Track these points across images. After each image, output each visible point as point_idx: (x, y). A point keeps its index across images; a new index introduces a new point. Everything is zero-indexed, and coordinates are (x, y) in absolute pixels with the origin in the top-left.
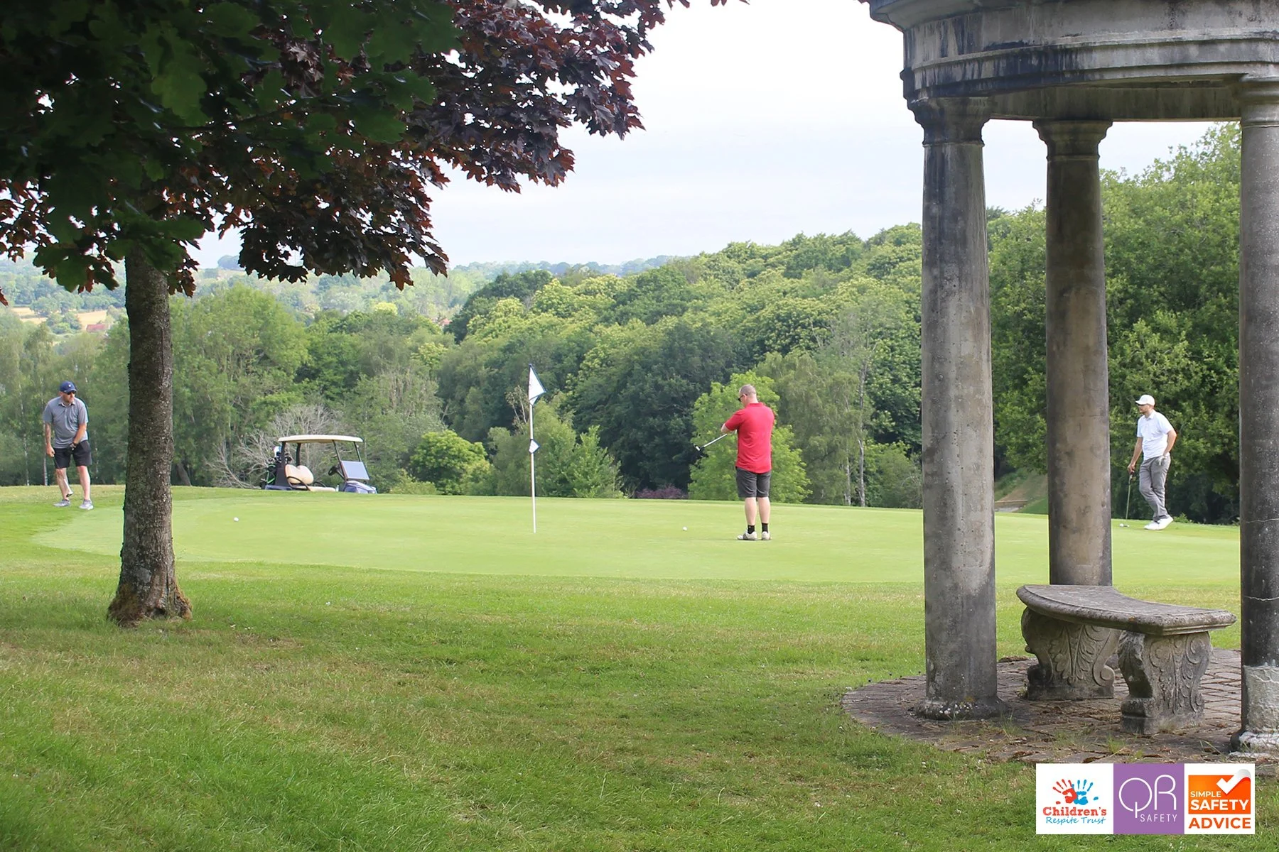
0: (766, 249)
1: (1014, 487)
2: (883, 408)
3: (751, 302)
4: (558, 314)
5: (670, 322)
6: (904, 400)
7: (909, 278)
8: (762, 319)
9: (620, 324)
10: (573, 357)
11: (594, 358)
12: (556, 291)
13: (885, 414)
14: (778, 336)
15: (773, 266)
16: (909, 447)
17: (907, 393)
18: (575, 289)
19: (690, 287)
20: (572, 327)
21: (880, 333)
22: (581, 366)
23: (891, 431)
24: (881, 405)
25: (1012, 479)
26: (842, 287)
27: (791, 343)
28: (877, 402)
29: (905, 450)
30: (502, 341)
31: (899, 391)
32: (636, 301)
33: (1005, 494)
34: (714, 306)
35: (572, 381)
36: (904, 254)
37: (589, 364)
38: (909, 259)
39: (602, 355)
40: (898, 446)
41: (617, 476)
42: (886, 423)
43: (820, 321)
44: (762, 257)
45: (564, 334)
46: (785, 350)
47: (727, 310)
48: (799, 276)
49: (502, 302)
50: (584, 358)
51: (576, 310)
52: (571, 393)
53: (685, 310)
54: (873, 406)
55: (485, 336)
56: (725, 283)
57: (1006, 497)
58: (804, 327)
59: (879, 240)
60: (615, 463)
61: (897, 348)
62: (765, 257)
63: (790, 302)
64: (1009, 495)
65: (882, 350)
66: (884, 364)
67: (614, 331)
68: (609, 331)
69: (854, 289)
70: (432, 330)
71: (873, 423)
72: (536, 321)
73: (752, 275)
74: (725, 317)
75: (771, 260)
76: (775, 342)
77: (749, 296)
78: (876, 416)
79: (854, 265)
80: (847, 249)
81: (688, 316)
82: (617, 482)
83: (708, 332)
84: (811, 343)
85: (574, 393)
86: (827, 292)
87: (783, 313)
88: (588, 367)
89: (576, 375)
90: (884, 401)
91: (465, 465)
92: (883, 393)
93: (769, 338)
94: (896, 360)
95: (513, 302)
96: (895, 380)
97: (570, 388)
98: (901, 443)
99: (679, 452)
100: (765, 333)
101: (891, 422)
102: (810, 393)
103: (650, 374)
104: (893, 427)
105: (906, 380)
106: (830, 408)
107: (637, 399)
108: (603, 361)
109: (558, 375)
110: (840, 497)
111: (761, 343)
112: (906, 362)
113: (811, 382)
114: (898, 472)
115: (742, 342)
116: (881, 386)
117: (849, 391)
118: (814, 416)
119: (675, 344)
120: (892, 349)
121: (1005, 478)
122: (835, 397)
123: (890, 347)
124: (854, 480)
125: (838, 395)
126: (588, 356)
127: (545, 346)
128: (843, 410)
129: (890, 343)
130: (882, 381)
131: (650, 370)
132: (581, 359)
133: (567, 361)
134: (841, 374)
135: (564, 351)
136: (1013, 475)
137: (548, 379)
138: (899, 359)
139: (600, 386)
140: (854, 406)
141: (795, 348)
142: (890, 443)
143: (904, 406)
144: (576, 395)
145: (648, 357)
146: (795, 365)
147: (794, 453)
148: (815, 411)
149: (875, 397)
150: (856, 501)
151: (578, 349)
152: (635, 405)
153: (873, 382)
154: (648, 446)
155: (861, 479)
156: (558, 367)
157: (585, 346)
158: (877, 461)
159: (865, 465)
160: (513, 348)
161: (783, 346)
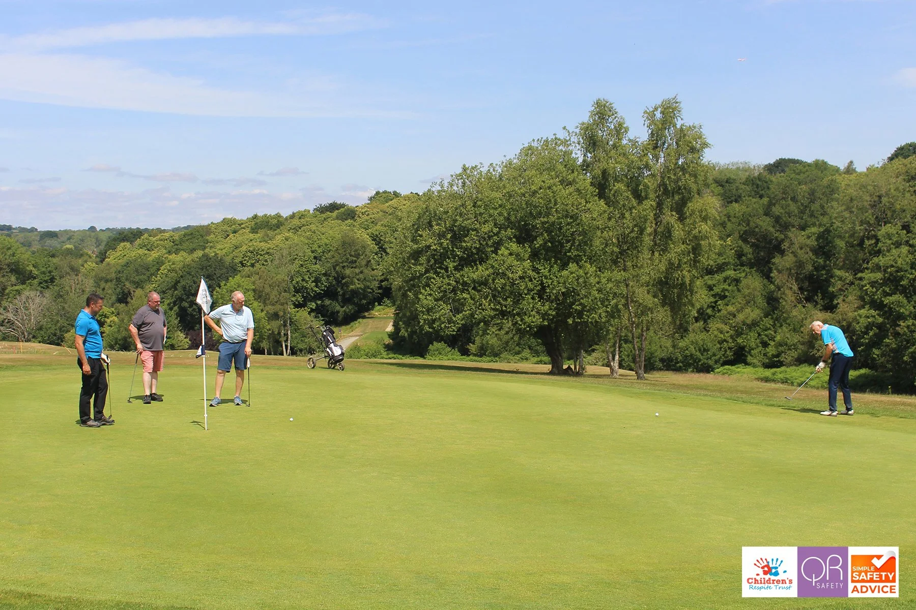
0: (240, 221)
1: (357, 328)
2: (297, 293)
3: (236, 244)
4: (149, 250)
5: (200, 253)
6: (306, 288)
7: (308, 233)
8: (242, 251)
9: (176, 254)
10: (155, 268)
11: (165, 269)
12: (146, 239)
13: (299, 295)
14: (250, 258)
15: (244, 228)
16: (309, 310)
17: (308, 285)
18: (155, 238)
19: (207, 238)
20: (154, 255)
21: (296, 258)
22: (159, 273)
23: (302, 303)
24: (297, 291)
25: (355, 324)
26: (279, 237)
27: (255, 263)
28: (295, 290)
30: (123, 261)
31: (305, 285)
32: (184, 244)
33: (352, 331)
34: (219, 246)
35: (155, 280)
36: (305, 223)
38: (307, 225)
39: (168, 268)
40: (305, 310)
41: (178, 325)
42: (299, 299)
43: (268, 253)
44: (239, 225)
45: (150, 259)
46: (253, 265)
47: (225, 248)
48: (257, 233)
49: (122, 244)
50: (160, 269)
51: (155, 248)
52: (154, 285)
53: (205, 248)
54: (294, 292)
55: (115, 259)
56: (222, 236)
57: (352, 333)
58: (261, 255)
59: (293, 216)
60: (177, 318)
61: (304, 265)
62: (240, 225)
63: (255, 244)
64: (354, 331)
65: (297, 266)
66: (298, 272)
67: (173, 257)
68: (170, 257)
69: (284, 238)
70: (90, 257)
71: (294, 299)
72: (138, 253)
73: (235, 232)
74: (224, 251)
75: (243, 226)
76: (248, 262)
77: (234, 241)
78: (294, 296)
79: (281, 228)
80: (278, 221)
81: (207, 251)
82: (178, 327)
83: (218, 258)
84: (265, 263)
86: (270, 239)
87: (251, 249)
88: (162, 273)
89: (156, 277)
90: (298, 289)
91: (106, 319)
92: (298, 286)
93: (245, 260)
95: (128, 244)
96: (303, 280)
97: (154, 283)
98: (306, 308)
100: (243, 258)
101: (301, 299)
102: (265, 286)
103: (191, 277)
104: (303, 301)
105: (308, 279)
106: (275, 292)
107: (185, 288)
108: (169, 270)
109: (148, 277)
110: (279, 333)
111: (241, 263)
112: (308, 271)
113: (266, 281)
114: (305, 321)
115: (233, 262)
116: (297, 282)
117: (284, 285)
118: (268, 296)
119: (203, 263)
120: (302, 265)
121: (352, 324)
122: (277, 287)
123: (301, 265)
124: (285, 325)
125: (278, 286)
126: (162, 268)
127: (142, 264)
128: (281, 293)
129: (301, 263)
130: (298, 280)
131: (191, 275)
132: (159, 270)
133: (152, 270)
134: (280, 277)
135: (151, 266)
136: (355, 322)
137: (144, 279)
138: (305, 270)
139: (168, 282)
140: (285, 291)
141: (257, 265)
142: (301, 308)
143: (307, 291)
144: (156, 286)
145: (189, 269)
146: (259, 273)
147: (263, 314)
148: (268, 294)
149: (294, 287)
150: (286, 335)
151: (157, 265)
152: (184, 291)
153: (294, 280)
154: (190, 310)
155: (288, 325)
156: (148, 273)
157: (160, 264)
158: (295, 316)
159: (290, 318)
160: (127, 265)
161: (252, 264)
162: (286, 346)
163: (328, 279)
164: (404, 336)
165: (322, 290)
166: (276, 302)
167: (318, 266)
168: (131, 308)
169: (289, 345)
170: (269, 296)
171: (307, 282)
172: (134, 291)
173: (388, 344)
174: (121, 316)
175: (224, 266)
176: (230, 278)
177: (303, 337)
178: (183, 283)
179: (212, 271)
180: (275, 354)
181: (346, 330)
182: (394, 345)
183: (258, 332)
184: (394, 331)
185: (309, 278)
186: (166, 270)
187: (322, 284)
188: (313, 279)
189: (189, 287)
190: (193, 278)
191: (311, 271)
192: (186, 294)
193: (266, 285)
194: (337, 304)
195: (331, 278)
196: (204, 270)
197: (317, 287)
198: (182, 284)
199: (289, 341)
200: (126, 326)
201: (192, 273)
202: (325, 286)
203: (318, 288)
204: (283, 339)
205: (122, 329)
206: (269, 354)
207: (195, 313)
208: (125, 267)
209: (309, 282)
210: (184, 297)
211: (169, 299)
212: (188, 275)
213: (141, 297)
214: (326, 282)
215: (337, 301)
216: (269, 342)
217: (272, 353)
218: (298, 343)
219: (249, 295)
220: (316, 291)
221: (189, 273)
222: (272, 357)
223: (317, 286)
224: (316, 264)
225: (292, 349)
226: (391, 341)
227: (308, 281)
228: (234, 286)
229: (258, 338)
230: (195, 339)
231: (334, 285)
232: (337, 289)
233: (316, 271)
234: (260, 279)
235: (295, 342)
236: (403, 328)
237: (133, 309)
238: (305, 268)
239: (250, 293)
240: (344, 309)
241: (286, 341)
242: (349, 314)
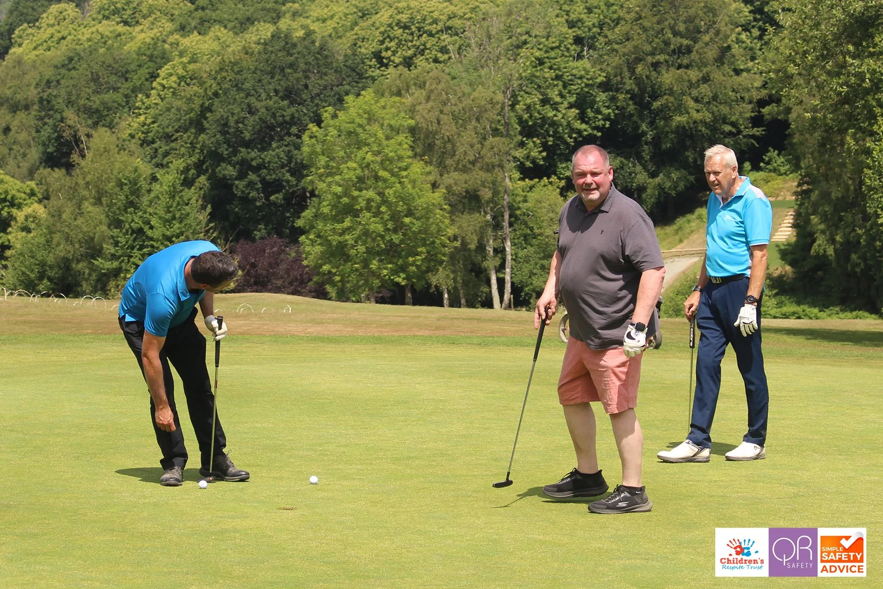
1: (692, 232)
2: (529, 136)
3: (361, 5)
4: (123, 21)
5: (264, 31)
6: (554, 124)
8: (378, 24)
9: (199, 33)
10: (144, 72)
11: (171, 75)
13: (534, 142)
14: (399, 46)
16: (563, 183)
17: (560, 116)
20: (140, 38)
21: (525, 42)
22: (155, 84)
23: (542, 163)
24: (528, 131)
25: (689, 221)
27: (415, 55)
28: (523, 128)
29: (558, 187)
30: (57, 54)
31: (551, 114)
32: (218, 5)
33: (681, 241)
35: (144, 103)
37: (164, 82)
39: (181, 72)
40: (551, 183)
41: (207, 225)
42: (534, 154)
43: (450, 28)
45: (132, 47)
46: (408, 63)
50: (158, 76)
51: (145, 17)
52: (142, 118)
53: (278, 16)
54: (521, 133)
55: (35, 48)
57: (682, 245)
58: (431, 35)
60: (203, 207)
61: (546, 60)
63: (413, 4)
64: (685, 241)
65: (528, 63)
66: (531, 79)
67: (195, 42)
68: (187, 41)
71: (520, 153)
72: (97, 31)
74: (331, 24)
76: (395, 53)
78: (522, 144)
81: (285, 23)
82: (207, 232)
83: (313, 42)
84: (442, 57)
85: (146, 118)
87: (404, 17)
88: (164, 87)
89: (148, 96)
90: (530, 127)
91: (15, 211)
92: (531, 117)
93: (388, 48)
94: (547, 75)
96: (545, 101)
97: (141, 111)
98: (554, 179)
99: (278, 192)
100: (382, 42)
101: (540, 152)
102: (444, 118)
103: (242, 95)
104: (544, 159)
105: (558, 99)
106: (469, 136)
107: (226, 125)
108: (181, 78)
109: (126, 96)
110: (481, 248)
111: (378, 56)
112: (558, 77)
113: (445, 104)
114: (551, 215)
115: (354, 55)
116: (528, 108)
117: (492, 115)
118: (449, 146)
119: (273, 57)
120: (541, 62)
121: (680, 221)
122: (474, 122)
123: (537, 59)
124: (497, 225)
125: (478, 120)
126: (162, 72)
127: (110, 61)
128: (485, 139)
129: (538, 54)
130: (528, 101)
131: (243, 90)
132: (154, 76)
133: (138, 78)
134: (481, 94)
135: (133, 67)
136: (689, 216)
137: (114, 102)
138: (549, 74)
139: (178, 110)
140: (496, 132)
141: (420, 61)
142: (541, 178)
143: (555, 132)
144: (149, 121)
145: (239, 73)
146: (425, 83)
147: (437, 195)
148: (449, 140)
149: (521, 121)
150: (500, 251)
151: (151, 64)
152: (224, 133)
153: (518, 102)
154: (241, 184)
155: (506, 224)
156: (126, 87)
157: (159, 60)
158: (525, 201)
159: (512, 208)
160: (70, 63)
161: (405, 58)
162: (501, 282)
163: (613, 99)
164: (825, 256)
165: (597, 128)
166: (473, 163)
167: (585, 63)
168: (81, 182)
169: (508, 278)
170: (454, 146)
171: (555, 107)
172: (88, 136)
173: (781, 277)
174: (53, 202)
175: (328, 65)
176: (349, 99)
177: (544, 258)
178: (220, 111)
179: (298, 80)
180: (471, 305)
181: (665, 239)
182: (795, 279)
183: (424, 245)
184: (797, 242)
185: (561, 95)
186: (174, 78)
187: (598, 112)
188: (573, 99)
189: (237, 122)
190: (247, 97)
191: (567, 77)
192: (227, 142)
193: (446, 117)
194: (639, 168)
195: (621, 97)
196: (277, 77)
197: (583, 121)
198: (218, 115)
199: (508, 270)
200: (66, 230)
201: (247, 85)
202: (607, 118)
203: (587, 123)
204: (491, 263)
205: (57, 237)
206: (455, 303)
207: (253, 194)
208: (63, 71)
209: (562, 108)
210: (224, 150)
211: (183, 156)
212: (233, 92)
213: (106, 150)
214: (608, 107)
215: (639, 158)
216: (453, 272)
217: (463, 301)
218: (532, 274)
219: (400, 144)
220: (579, 132)
221: (238, 86)
222: (465, 311)
223: (582, 118)
224: (580, 57)
225: (516, 290)
226: (788, 268)
227: (557, 103)
228: (358, 120)
229: (422, 260)
230: (253, 266)
231: (631, 115)
232: (638, 127)
233: (581, 78)
234: (428, 99)
235: (526, 271)
236: (823, 232)
237: (88, 183)
238: (551, 68)
239: (401, 138)
240: (658, 180)
241: (501, 267)
242: (673, 193)
